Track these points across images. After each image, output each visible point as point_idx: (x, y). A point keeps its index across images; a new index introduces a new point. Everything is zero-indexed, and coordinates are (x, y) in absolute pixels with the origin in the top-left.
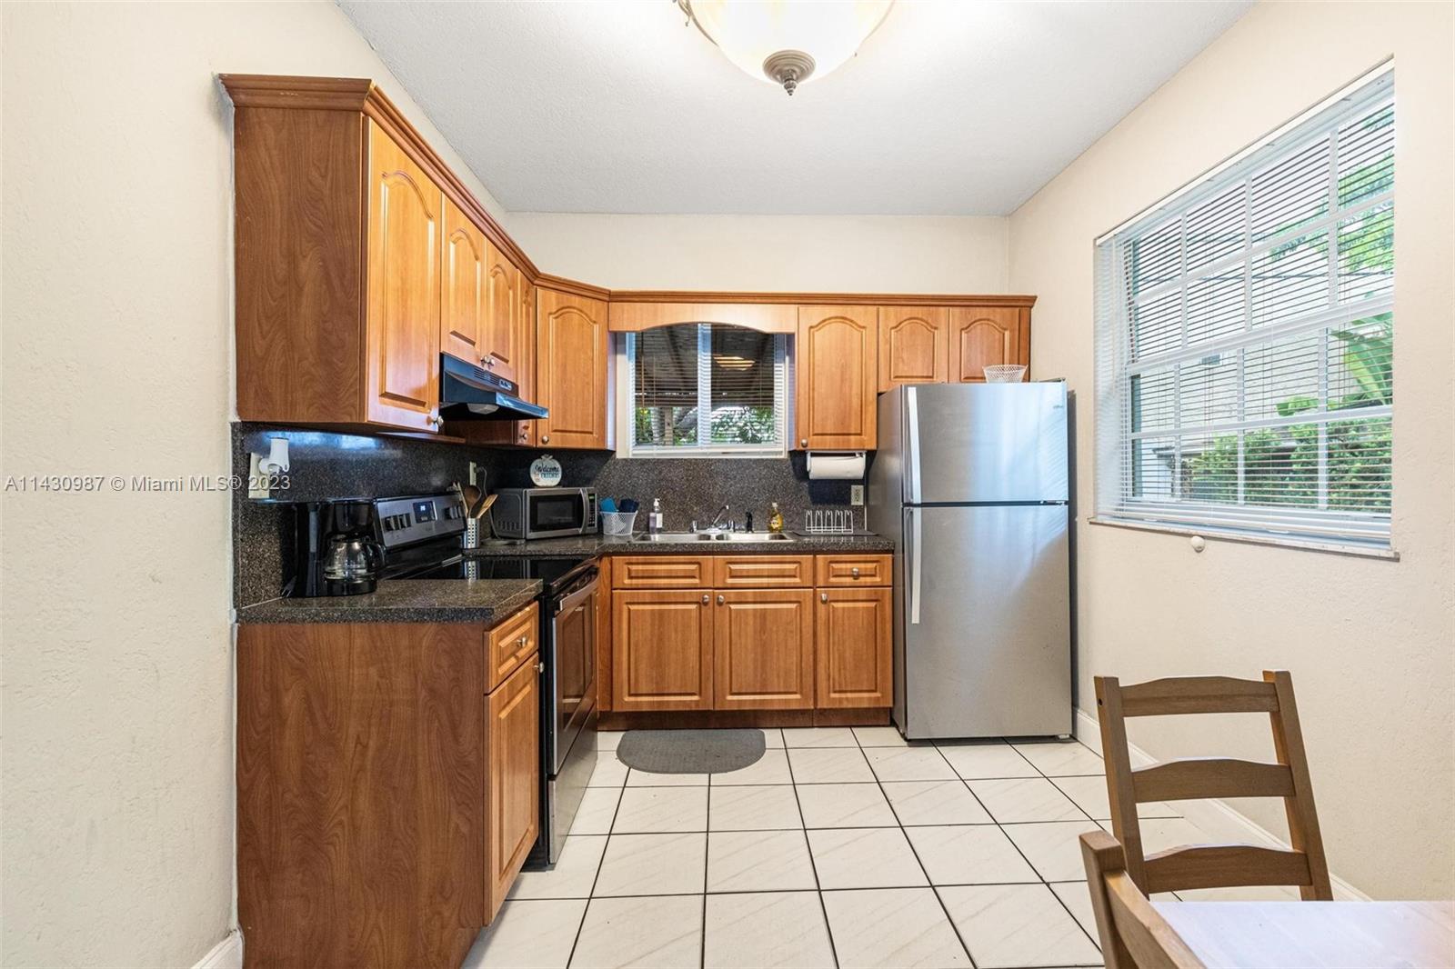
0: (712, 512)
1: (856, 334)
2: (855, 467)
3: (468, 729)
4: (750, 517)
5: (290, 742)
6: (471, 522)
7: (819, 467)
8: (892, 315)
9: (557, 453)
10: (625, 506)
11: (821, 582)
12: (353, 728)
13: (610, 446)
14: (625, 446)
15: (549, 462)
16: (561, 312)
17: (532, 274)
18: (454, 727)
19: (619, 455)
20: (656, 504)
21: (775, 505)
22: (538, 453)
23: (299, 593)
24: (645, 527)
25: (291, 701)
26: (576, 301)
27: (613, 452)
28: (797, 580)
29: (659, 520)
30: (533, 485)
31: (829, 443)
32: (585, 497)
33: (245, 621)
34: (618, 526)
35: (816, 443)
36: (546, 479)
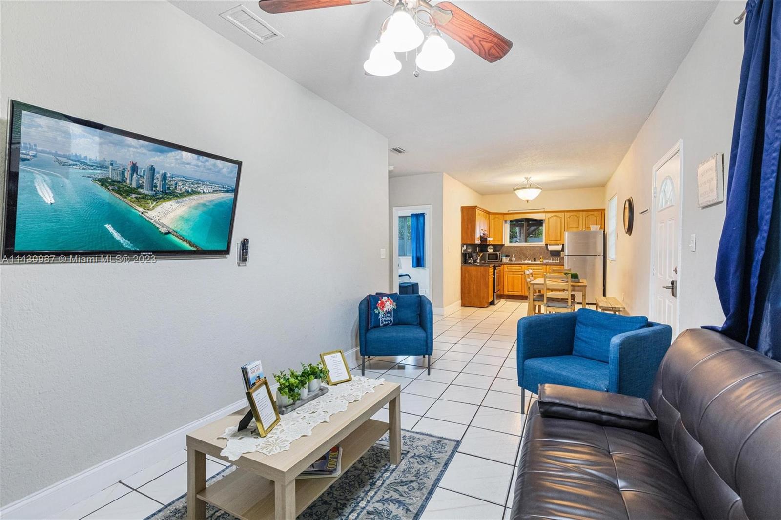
0: (526, 258)
1: (559, 219)
2: (559, 248)
3: (487, 279)
4: (535, 259)
5: (466, 280)
6: (479, 258)
7: (550, 248)
8: (568, 214)
9: (493, 245)
10: (507, 256)
11: (548, 271)
12: (474, 278)
13: (504, 244)
14: (506, 242)
15: (491, 247)
16: (494, 218)
17: (489, 213)
18: (485, 279)
19: (505, 245)
20: (514, 255)
21: (541, 256)
22: (489, 245)
23: (465, 264)
24: (511, 260)
25: (467, 275)
26: (497, 216)
27: (504, 245)
28: (542, 271)
29: (514, 259)
30: (488, 251)
31: (553, 243)
32: (498, 254)
33: (462, 266)
34: (505, 260)
35: (549, 243)
36: (490, 250)
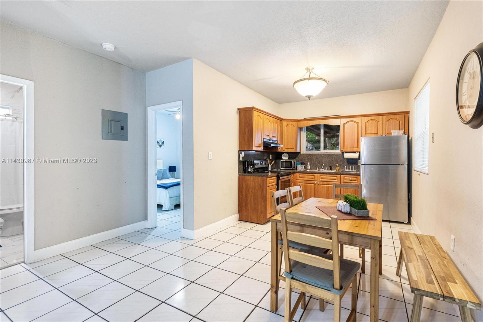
0: (321, 165)
1: (356, 125)
2: (356, 156)
3: (265, 192)
4: (331, 167)
5: (244, 191)
6: (270, 165)
7: (346, 156)
8: (365, 119)
9: (287, 153)
10: (302, 164)
11: (342, 181)
12: (251, 190)
13: (298, 151)
14: (303, 151)
15: (286, 154)
16: (288, 125)
17: (281, 120)
18: (263, 190)
19: (302, 153)
20: (309, 163)
21: (337, 164)
22: (284, 153)
23: (245, 173)
24: (306, 168)
25: (244, 185)
26: (290, 123)
27: (299, 153)
28: (336, 180)
29: (309, 167)
30: (282, 159)
31: (349, 150)
32: (293, 162)
33: (239, 175)
34: (300, 168)
35: (345, 150)
36: (285, 158)
